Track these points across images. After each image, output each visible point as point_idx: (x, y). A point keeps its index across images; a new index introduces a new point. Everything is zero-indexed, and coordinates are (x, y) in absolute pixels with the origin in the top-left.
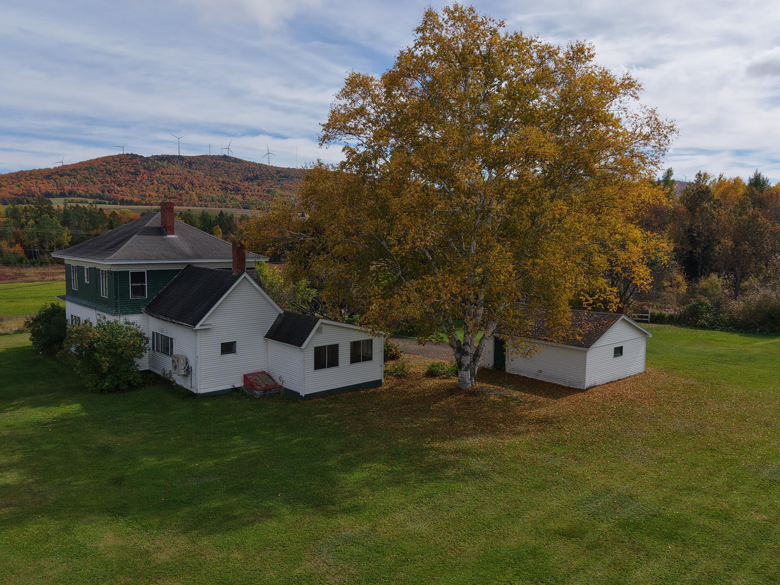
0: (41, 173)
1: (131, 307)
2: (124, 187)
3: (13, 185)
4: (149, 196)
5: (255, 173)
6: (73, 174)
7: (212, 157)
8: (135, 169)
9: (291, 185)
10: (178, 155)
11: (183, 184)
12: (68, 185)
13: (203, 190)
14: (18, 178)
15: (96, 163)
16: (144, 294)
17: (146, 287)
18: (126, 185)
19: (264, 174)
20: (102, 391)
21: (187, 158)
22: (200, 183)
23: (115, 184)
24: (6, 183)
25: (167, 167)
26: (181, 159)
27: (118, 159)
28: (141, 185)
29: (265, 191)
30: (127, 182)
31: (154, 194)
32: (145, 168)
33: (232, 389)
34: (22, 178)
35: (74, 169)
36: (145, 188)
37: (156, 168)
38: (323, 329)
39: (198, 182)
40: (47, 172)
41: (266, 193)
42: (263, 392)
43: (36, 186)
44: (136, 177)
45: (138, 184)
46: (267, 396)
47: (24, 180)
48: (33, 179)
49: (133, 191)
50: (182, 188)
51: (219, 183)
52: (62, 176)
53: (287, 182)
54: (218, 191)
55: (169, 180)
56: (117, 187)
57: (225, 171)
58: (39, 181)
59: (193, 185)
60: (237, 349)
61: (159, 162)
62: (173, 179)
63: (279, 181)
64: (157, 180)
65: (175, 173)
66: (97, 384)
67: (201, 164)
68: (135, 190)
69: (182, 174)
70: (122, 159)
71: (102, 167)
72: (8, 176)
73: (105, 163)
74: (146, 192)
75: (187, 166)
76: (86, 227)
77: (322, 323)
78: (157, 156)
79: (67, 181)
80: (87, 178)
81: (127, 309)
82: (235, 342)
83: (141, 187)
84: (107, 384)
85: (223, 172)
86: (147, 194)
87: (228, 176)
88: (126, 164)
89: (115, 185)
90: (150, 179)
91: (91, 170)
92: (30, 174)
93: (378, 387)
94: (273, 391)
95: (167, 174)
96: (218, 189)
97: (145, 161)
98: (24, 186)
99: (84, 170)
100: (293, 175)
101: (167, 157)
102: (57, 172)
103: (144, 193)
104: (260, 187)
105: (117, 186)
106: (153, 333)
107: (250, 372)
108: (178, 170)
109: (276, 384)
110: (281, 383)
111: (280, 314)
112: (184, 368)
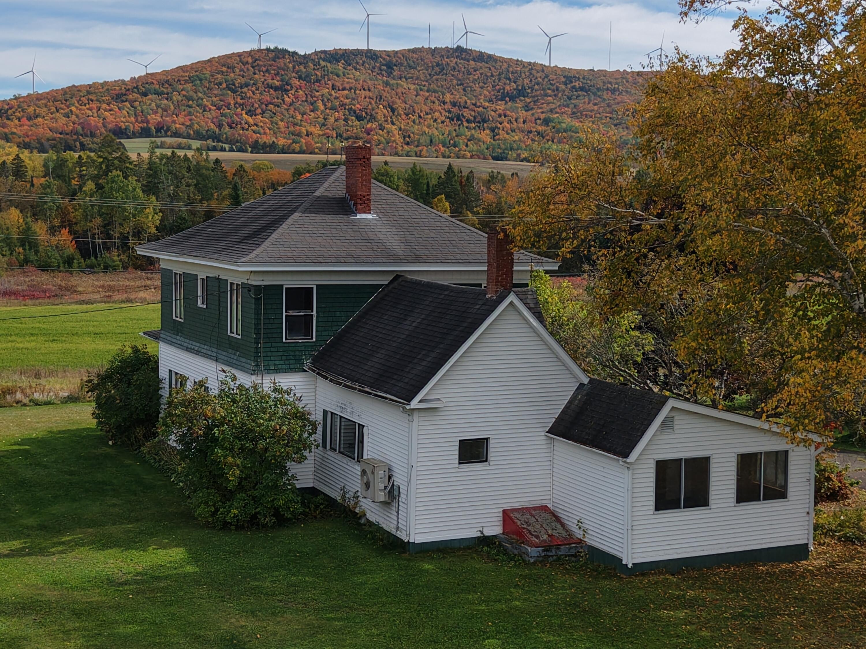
0: (107, 90)
1: (284, 358)
2: (259, 117)
3: (58, 114)
4: (307, 135)
5: (520, 83)
6: (165, 91)
7: (434, 52)
8: (282, 80)
9: (596, 108)
10: (366, 48)
11: (373, 110)
12: (156, 113)
13: (414, 122)
14: (66, 100)
15: (209, 69)
16: (308, 333)
17: (315, 319)
18: (263, 112)
19: (538, 84)
21: (384, 56)
22: (408, 106)
23: (242, 110)
24: (45, 109)
25: (344, 75)
26: (371, 58)
27: (250, 60)
28: (291, 112)
29: (538, 121)
30: (266, 105)
31: (316, 130)
32: (300, 78)
33: (478, 538)
34: (74, 100)
35: (167, 82)
36: (299, 117)
37: (323, 77)
38: (676, 422)
39: (403, 105)
40: (117, 88)
41: (541, 125)
42: (544, 551)
43: (98, 116)
44: (283, 96)
45: (287, 110)
46: (551, 559)
47: (77, 105)
48: (92, 101)
49: (276, 124)
50: (373, 118)
51: (446, 107)
52: (145, 94)
53: (587, 100)
54: (443, 122)
55: (347, 101)
56: (246, 116)
57: (460, 80)
58: (104, 106)
59: (393, 110)
60: (490, 455)
61: (329, 65)
62: (353, 99)
63: (570, 99)
64: (322, 101)
65: (359, 86)
66: (217, 510)
67: (410, 67)
68: (280, 123)
69: (372, 89)
70: (257, 60)
71: (219, 76)
72: (49, 97)
73: (224, 69)
74: (301, 126)
75: (384, 72)
76: (189, 196)
77: (673, 408)
78: (324, 52)
79: (153, 104)
80: (189, 99)
81: (277, 362)
82: (487, 439)
83: (292, 117)
84: (236, 512)
85: (455, 82)
86: (304, 130)
87: (464, 90)
88: (264, 69)
89: (244, 112)
90: (309, 99)
91: (198, 82)
92: (89, 93)
93: (799, 560)
94: (563, 550)
95: (344, 89)
96: (443, 118)
97: (301, 64)
98: (77, 116)
99: (186, 82)
100: (600, 84)
101: (343, 55)
102: (136, 87)
103: (298, 128)
104: (530, 113)
105: (247, 114)
106: (325, 412)
107: (516, 505)
108: (364, 81)
109: (570, 534)
110: (582, 533)
111: (582, 385)
112: (386, 487)
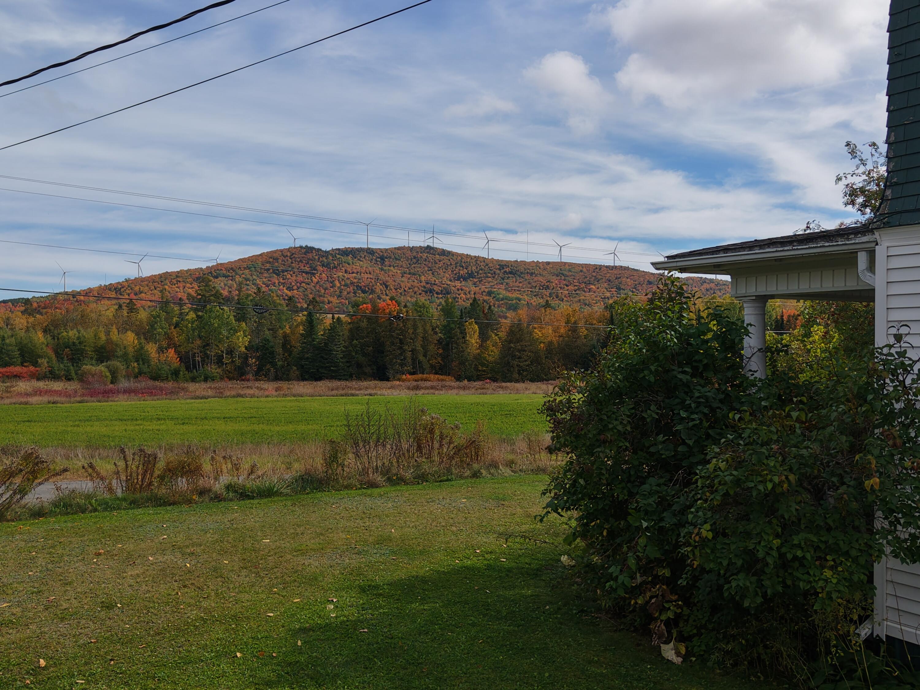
0: (190, 274)
2: (295, 291)
3: (155, 291)
4: (329, 303)
5: (470, 269)
6: (230, 274)
7: (412, 249)
8: (311, 267)
9: (521, 285)
10: (366, 247)
11: (373, 286)
12: (224, 289)
13: (401, 294)
14: (162, 282)
15: (260, 260)
18: (298, 288)
19: (481, 270)
21: (378, 252)
22: (396, 284)
23: (284, 287)
24: (147, 288)
25: (353, 264)
26: (370, 253)
27: (289, 254)
28: (317, 288)
29: (484, 293)
30: (300, 284)
31: (335, 300)
32: (323, 265)
34: (167, 281)
35: (232, 269)
36: (323, 291)
37: (339, 265)
39: (393, 283)
40: (197, 273)
41: (485, 296)
43: (184, 292)
44: (311, 277)
45: (315, 287)
47: (169, 284)
48: (180, 282)
49: (308, 296)
50: (373, 292)
51: (422, 284)
52: (216, 277)
53: (514, 279)
54: (420, 294)
55: (355, 281)
56: (286, 291)
57: (429, 267)
58: (188, 285)
59: (387, 287)
61: (342, 257)
62: (359, 279)
63: (503, 279)
64: (339, 280)
65: (363, 271)
67: (396, 259)
68: (309, 295)
69: (372, 273)
70: (293, 254)
71: (268, 265)
72: (150, 280)
73: (271, 260)
74: (324, 297)
75: (378, 263)
78: (339, 249)
79: (222, 284)
80: (247, 279)
83: (318, 291)
85: (426, 269)
86: (326, 300)
87: (433, 274)
88: (299, 260)
89: (285, 288)
90: (330, 279)
91: (253, 269)
92: (177, 276)
95: (353, 273)
96: (420, 292)
97: (324, 256)
98: (169, 292)
99: (245, 268)
100: (522, 270)
101: (351, 251)
102: (211, 273)
103: (322, 298)
104: (477, 288)
105: (287, 289)
108: (366, 268)
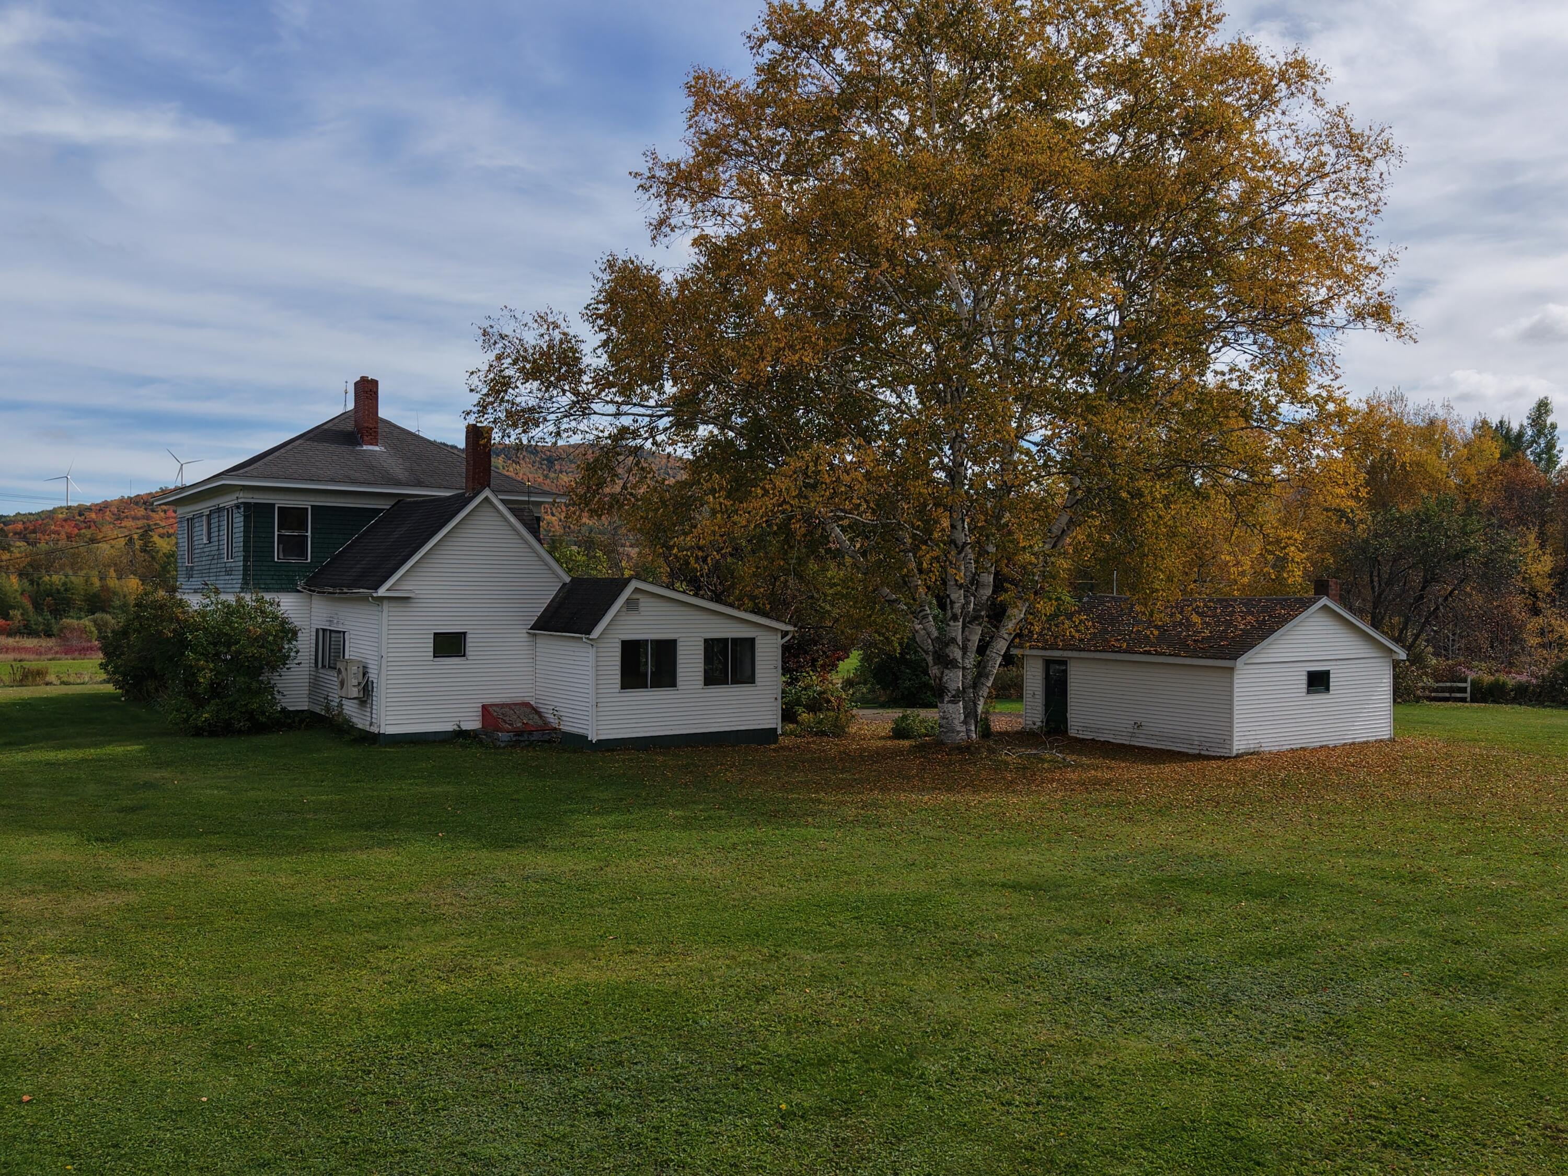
1: (275, 577)
16: (303, 554)
17: (309, 539)
20: (198, 732)
33: (454, 731)
38: (641, 605)
42: (515, 735)
46: (523, 744)
60: (467, 649)
66: (189, 717)
77: (637, 590)
81: (268, 582)
82: (465, 633)
84: (207, 715)
93: (769, 745)
94: (536, 736)
106: (317, 630)
107: (497, 701)
109: (546, 723)
110: (557, 721)
111: (564, 584)
112: (359, 684)
